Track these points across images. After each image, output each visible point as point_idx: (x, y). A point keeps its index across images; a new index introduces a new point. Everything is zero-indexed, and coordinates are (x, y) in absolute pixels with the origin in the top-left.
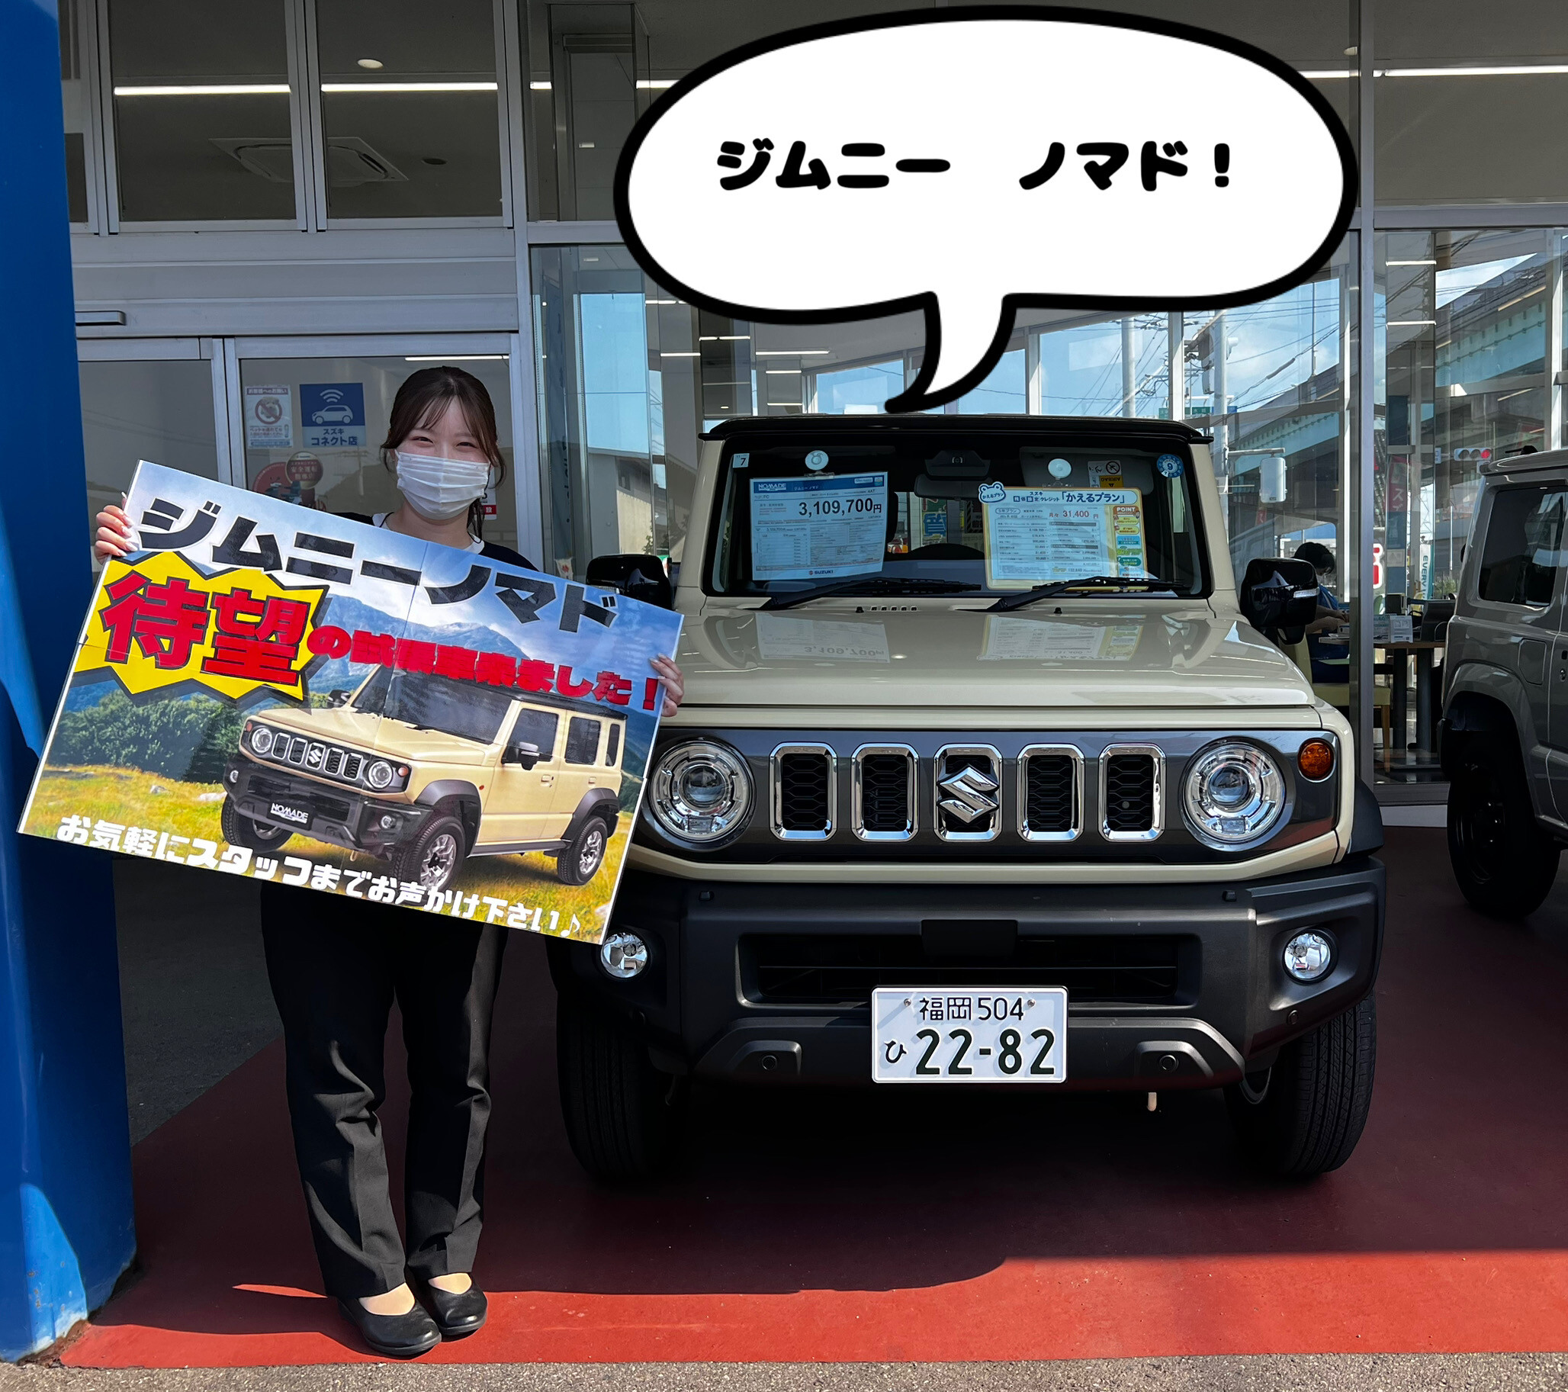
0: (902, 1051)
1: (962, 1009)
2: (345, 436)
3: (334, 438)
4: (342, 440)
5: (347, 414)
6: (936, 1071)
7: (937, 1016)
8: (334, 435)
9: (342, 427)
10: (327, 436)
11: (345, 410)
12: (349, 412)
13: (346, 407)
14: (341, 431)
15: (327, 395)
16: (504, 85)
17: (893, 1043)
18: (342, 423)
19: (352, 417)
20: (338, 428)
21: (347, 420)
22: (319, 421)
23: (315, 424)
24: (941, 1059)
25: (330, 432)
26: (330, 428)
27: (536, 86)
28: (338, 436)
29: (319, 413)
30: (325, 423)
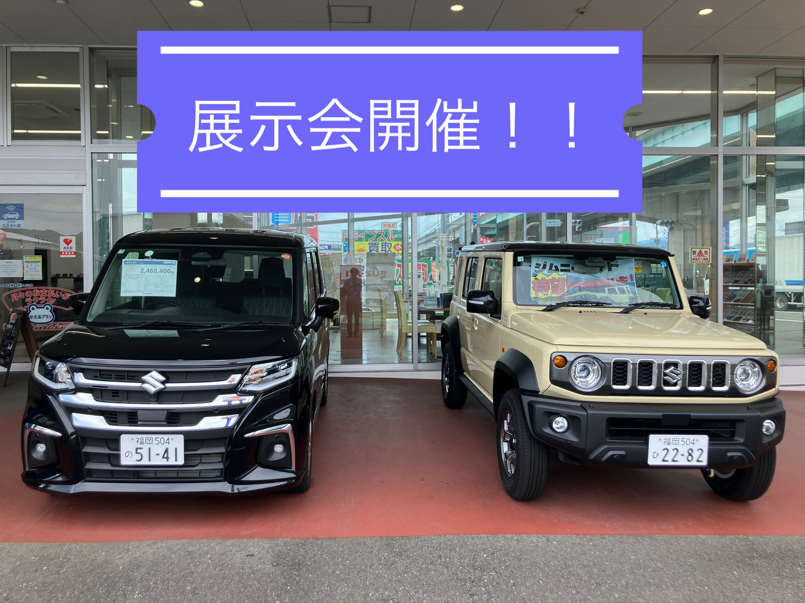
0: (658, 455)
1: (676, 442)
2: (16, 224)
3: (11, 225)
4: (14, 225)
5: (17, 215)
6: (667, 461)
7: (669, 444)
8: (12, 223)
9: (15, 220)
10: (9, 224)
11: (16, 214)
12: (18, 215)
13: (17, 213)
14: (14, 222)
15: (9, 208)
16: (83, 86)
17: (655, 452)
18: (14, 219)
19: (19, 216)
20: (13, 220)
21: (17, 218)
22: (6, 218)
23: (4, 219)
24: (669, 458)
25: (10, 222)
26: (10, 221)
27: (97, 86)
28: (13, 224)
29: (5, 215)
30: (8, 219)
